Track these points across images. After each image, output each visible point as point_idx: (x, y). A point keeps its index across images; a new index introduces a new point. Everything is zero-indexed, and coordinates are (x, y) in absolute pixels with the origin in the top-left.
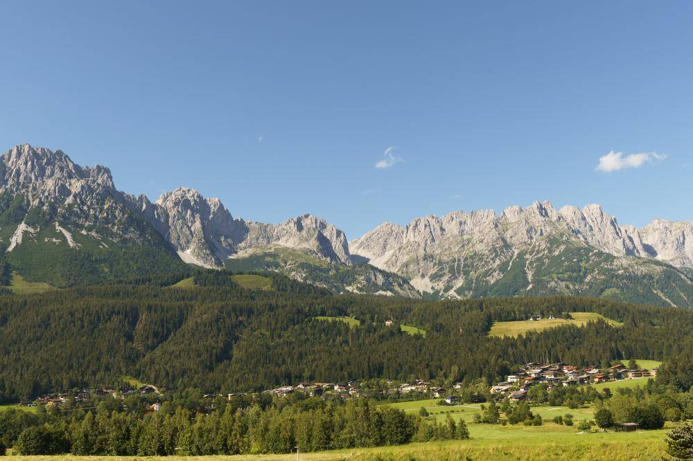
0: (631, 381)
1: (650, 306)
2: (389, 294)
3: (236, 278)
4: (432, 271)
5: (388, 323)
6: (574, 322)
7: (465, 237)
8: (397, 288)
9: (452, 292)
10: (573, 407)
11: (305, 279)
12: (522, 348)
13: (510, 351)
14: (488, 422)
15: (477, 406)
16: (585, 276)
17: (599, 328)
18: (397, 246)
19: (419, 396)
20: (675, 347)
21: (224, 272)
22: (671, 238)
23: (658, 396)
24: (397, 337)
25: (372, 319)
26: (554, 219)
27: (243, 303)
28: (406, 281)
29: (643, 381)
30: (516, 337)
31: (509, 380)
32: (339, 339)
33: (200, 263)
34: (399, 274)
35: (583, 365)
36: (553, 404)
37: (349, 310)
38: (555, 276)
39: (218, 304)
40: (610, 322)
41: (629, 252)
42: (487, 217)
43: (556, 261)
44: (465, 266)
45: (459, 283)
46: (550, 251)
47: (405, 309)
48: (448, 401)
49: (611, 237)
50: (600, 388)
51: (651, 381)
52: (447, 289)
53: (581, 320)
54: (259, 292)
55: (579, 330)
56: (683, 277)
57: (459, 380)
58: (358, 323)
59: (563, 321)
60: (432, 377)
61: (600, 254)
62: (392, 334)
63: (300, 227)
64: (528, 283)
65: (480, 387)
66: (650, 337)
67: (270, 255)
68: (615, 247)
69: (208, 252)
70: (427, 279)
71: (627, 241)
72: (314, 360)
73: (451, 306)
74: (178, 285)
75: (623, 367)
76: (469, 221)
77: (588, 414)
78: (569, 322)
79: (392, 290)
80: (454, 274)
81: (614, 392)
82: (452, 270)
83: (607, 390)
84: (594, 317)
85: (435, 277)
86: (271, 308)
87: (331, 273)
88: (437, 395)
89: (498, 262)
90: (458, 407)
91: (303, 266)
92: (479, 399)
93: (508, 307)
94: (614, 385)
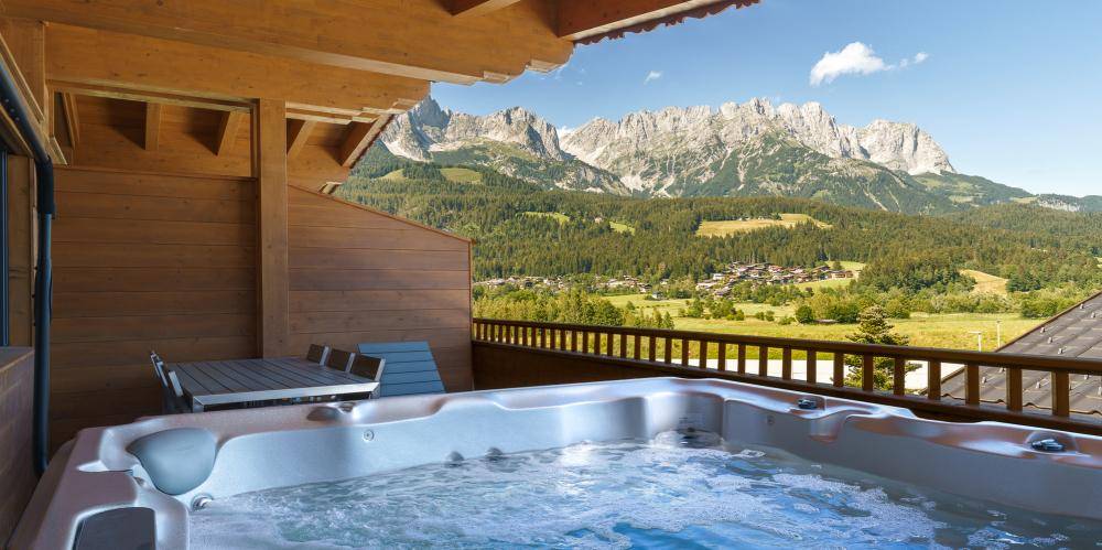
0: (833, 281)
1: (860, 209)
2: (599, 190)
3: (444, 171)
4: (644, 169)
5: (597, 220)
6: (782, 223)
7: (678, 134)
8: (608, 186)
9: (662, 191)
10: (775, 304)
11: (515, 173)
12: (729, 247)
13: (717, 250)
14: (692, 316)
15: (682, 302)
16: (798, 178)
17: (807, 230)
18: (609, 143)
19: (626, 291)
20: (880, 250)
21: (434, 165)
22: (890, 138)
23: (858, 295)
24: (606, 234)
25: (582, 215)
26: (772, 117)
27: (453, 197)
28: (616, 178)
29: (845, 282)
30: (724, 236)
31: (714, 278)
32: (549, 234)
33: (408, 155)
34: (610, 170)
35: (788, 264)
36: (756, 301)
37: (559, 206)
38: (767, 177)
39: (428, 197)
40: (819, 224)
41: (846, 154)
42: (702, 112)
43: (770, 161)
44: (677, 164)
45: (670, 181)
46: (765, 150)
47: (613, 206)
48: (655, 296)
49: (828, 138)
50: (802, 288)
51: (853, 282)
52: (657, 187)
53: (789, 221)
54: (468, 186)
55: (787, 231)
56: (897, 180)
57: (666, 276)
58: (568, 219)
59: (772, 221)
60: (639, 273)
61: (815, 155)
62: (601, 231)
63: (509, 122)
64: (739, 183)
65: (686, 283)
66: (857, 239)
67: (479, 148)
68: (831, 149)
69: (416, 144)
70: (638, 177)
71: (845, 142)
72: (524, 254)
73: (660, 204)
74: (387, 177)
75: (828, 268)
76: (682, 118)
77: (790, 310)
78: (778, 223)
79: (602, 187)
80: (665, 171)
81: (815, 291)
82: (663, 168)
83: (810, 290)
84: (803, 218)
85: (646, 175)
86: (481, 203)
87: (541, 168)
88: (644, 290)
89: (710, 161)
90: (663, 302)
91: (512, 160)
92: (685, 295)
93: (718, 207)
94: (816, 285)
